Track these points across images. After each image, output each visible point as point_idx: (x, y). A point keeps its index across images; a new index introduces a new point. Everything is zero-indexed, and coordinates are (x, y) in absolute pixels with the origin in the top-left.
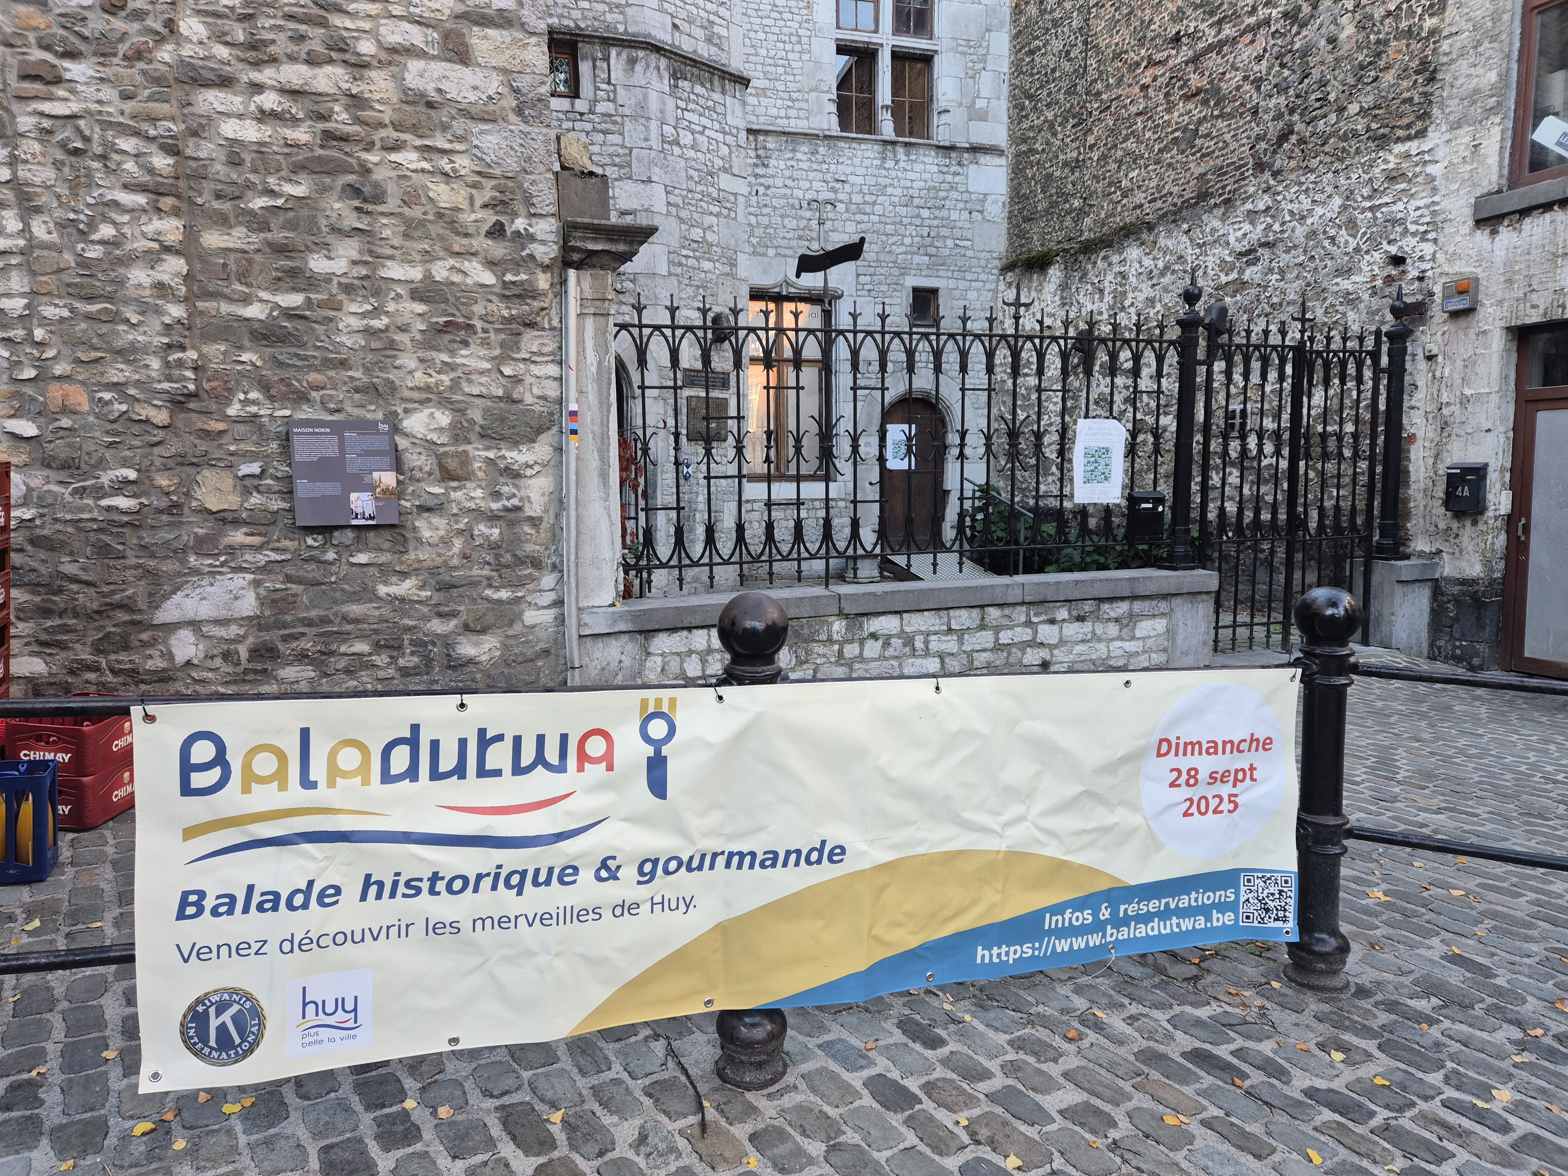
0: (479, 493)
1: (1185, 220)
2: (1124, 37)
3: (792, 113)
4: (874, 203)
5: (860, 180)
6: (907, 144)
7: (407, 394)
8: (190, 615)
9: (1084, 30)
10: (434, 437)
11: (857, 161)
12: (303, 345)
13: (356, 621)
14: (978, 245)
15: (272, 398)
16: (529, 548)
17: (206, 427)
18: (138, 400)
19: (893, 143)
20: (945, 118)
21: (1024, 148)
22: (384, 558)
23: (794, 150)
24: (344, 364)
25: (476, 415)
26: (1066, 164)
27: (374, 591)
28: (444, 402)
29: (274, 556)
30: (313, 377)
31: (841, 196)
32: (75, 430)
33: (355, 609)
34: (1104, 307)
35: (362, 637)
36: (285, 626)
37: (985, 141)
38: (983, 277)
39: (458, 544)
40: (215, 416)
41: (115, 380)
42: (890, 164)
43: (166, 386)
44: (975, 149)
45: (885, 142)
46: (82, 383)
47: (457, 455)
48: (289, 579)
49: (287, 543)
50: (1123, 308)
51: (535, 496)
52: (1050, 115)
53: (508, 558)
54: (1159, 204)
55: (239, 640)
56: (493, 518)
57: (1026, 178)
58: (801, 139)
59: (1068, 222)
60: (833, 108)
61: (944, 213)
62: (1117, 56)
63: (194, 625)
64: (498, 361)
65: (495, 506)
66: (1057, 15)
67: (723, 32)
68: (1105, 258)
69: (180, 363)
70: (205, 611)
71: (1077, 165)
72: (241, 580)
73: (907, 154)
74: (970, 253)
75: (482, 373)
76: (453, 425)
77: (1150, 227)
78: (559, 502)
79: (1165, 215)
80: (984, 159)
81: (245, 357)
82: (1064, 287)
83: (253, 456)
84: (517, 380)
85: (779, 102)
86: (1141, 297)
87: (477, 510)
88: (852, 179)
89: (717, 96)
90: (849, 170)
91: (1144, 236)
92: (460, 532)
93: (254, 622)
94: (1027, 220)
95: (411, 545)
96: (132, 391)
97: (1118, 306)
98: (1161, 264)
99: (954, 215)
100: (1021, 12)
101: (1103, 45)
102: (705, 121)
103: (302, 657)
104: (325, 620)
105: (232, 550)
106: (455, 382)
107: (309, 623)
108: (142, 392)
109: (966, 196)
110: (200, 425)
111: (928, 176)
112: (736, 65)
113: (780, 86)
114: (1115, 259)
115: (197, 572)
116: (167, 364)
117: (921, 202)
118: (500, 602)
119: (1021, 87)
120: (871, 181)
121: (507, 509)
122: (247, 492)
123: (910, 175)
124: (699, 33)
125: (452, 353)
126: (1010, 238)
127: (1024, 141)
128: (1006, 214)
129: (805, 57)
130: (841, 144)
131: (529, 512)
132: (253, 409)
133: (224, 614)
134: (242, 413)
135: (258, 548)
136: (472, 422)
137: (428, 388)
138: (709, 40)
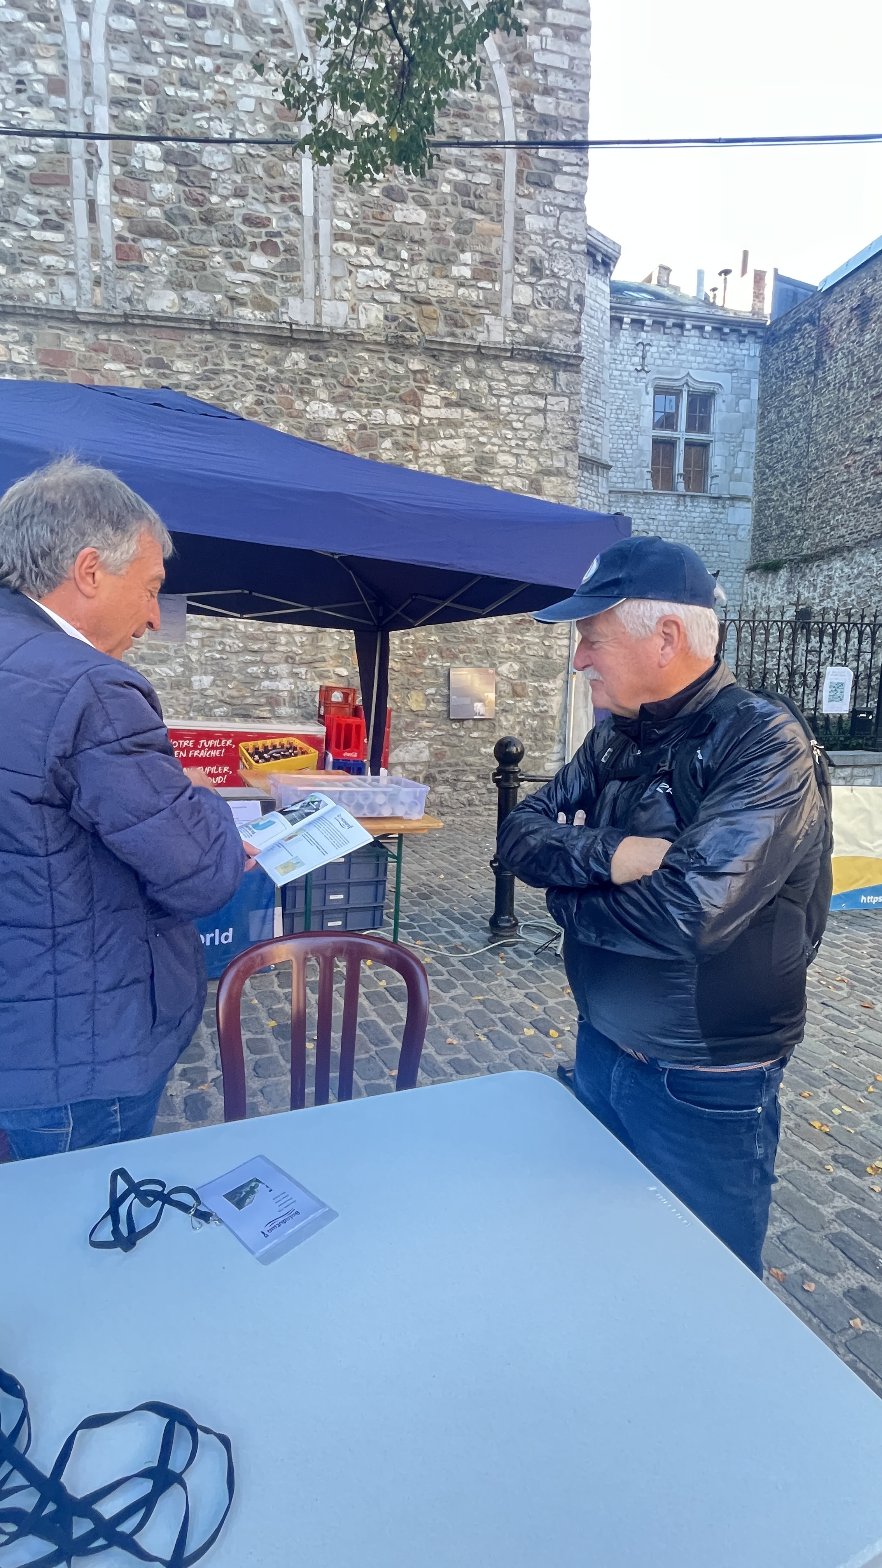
0: (529, 703)
1: (873, 546)
2: (834, 436)
3: (626, 480)
4: (671, 531)
5: (663, 518)
6: (692, 496)
7: (501, 654)
8: (401, 760)
9: (808, 431)
10: (511, 676)
11: (662, 507)
12: (457, 632)
13: (471, 765)
14: (733, 555)
15: (442, 657)
16: (550, 731)
17: (414, 671)
19: (684, 496)
20: (715, 480)
21: (764, 497)
22: (485, 734)
23: (625, 502)
24: (474, 641)
25: (530, 665)
26: (793, 509)
27: (479, 751)
28: (517, 659)
29: (439, 733)
30: (461, 647)
31: (652, 527)
33: (471, 759)
34: (816, 595)
35: (472, 773)
36: (440, 766)
37: (740, 493)
38: (735, 574)
39: (518, 728)
40: (418, 666)
42: (681, 508)
43: (401, 652)
44: (733, 498)
45: (680, 495)
47: (522, 684)
48: (443, 744)
49: (443, 727)
50: (829, 597)
51: (554, 705)
52: (783, 479)
53: (540, 736)
54: (856, 536)
55: (420, 772)
56: (534, 716)
57: (765, 516)
58: (629, 495)
59: (793, 543)
60: (649, 476)
61: (713, 536)
62: (829, 447)
63: (402, 764)
64: (543, 638)
65: (536, 710)
66: (789, 420)
67: (599, 441)
68: (818, 566)
69: (407, 641)
70: (407, 758)
71: (801, 509)
72: (423, 744)
73: (692, 502)
74: (727, 560)
75: (535, 644)
76: (520, 670)
77: (850, 549)
78: (565, 709)
79: (859, 542)
80: (738, 504)
81: (433, 638)
82: (789, 582)
83: (432, 685)
84: (550, 647)
85: (618, 474)
86: (842, 590)
87: (528, 712)
88: (659, 517)
89: (595, 477)
90: (657, 512)
91: (845, 554)
92: (519, 722)
93: (428, 764)
94: (765, 540)
95: (497, 728)
97: (826, 594)
98: (856, 571)
99: (719, 538)
100: (764, 417)
101: (820, 440)
102: (588, 492)
103: (446, 781)
104: (457, 764)
105: (420, 729)
106: (523, 649)
107: (450, 765)
109: (726, 526)
110: (411, 670)
111: (703, 515)
112: (605, 458)
113: (619, 465)
114: (825, 567)
115: (405, 739)
116: (402, 642)
117: (699, 530)
118: (535, 758)
119: (763, 461)
120: (670, 518)
121: (541, 712)
122: (428, 702)
123: (694, 514)
124: (587, 442)
125: (522, 634)
126: (752, 549)
127: (765, 493)
128: (750, 537)
129: (634, 447)
130: (653, 497)
131: (551, 713)
132: (434, 663)
133: (416, 760)
134: (430, 665)
135: (431, 729)
136: (528, 668)
137: (510, 652)
138: (592, 446)
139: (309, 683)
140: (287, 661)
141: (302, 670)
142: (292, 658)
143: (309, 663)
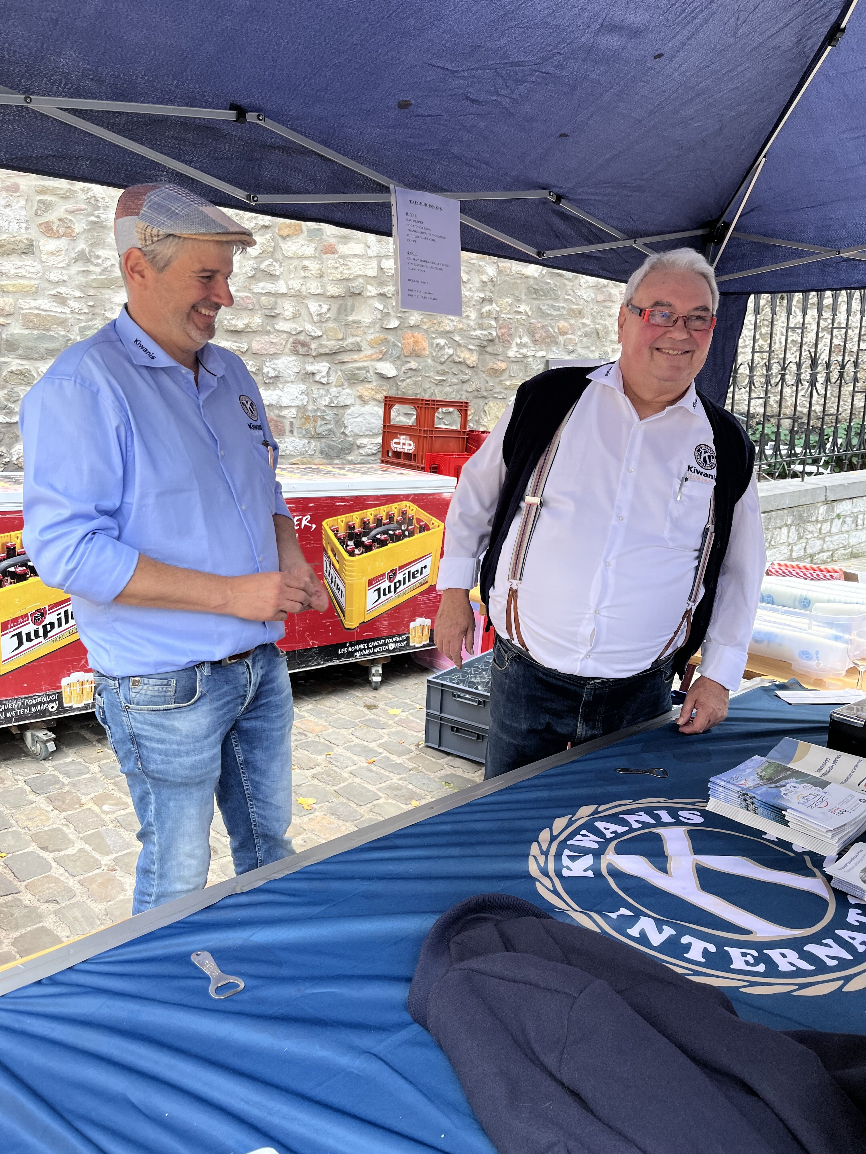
12: (557, 298)
15: (535, 342)
17: (495, 366)
18: (459, 345)
24: (580, 313)
30: (562, 324)
32: (419, 370)
40: (501, 358)
41: (448, 328)
43: (478, 333)
46: (426, 331)
69: (488, 314)
81: (523, 308)
96: (457, 338)
108: (463, 339)
110: (491, 365)
116: (481, 315)
132: (524, 351)
134: (517, 355)
139: (334, 390)
140: (295, 352)
141: (322, 367)
142: (304, 344)
143: (331, 355)
